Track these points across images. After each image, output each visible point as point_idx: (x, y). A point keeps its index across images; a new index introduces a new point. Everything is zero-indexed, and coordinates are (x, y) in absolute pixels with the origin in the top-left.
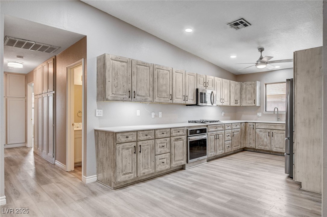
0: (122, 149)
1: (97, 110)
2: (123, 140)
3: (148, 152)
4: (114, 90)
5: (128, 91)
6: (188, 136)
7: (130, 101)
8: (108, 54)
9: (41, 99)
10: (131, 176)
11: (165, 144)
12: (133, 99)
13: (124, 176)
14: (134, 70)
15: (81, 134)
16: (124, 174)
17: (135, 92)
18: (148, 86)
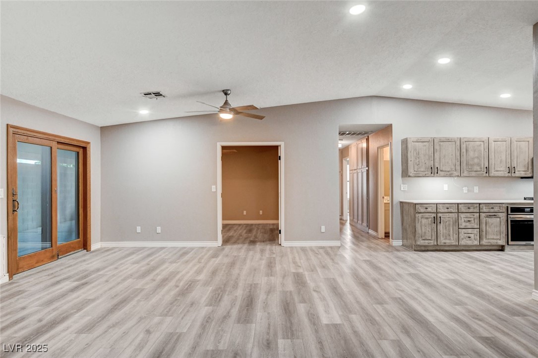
0: (422, 218)
1: (402, 185)
2: (422, 210)
3: (449, 225)
4: (416, 168)
5: (430, 168)
6: (508, 214)
7: (432, 177)
8: (410, 138)
9: (356, 174)
10: (431, 243)
11: (472, 219)
12: (436, 174)
13: (424, 241)
14: (437, 147)
15: (389, 207)
16: (424, 240)
17: (437, 168)
18: (454, 161)
